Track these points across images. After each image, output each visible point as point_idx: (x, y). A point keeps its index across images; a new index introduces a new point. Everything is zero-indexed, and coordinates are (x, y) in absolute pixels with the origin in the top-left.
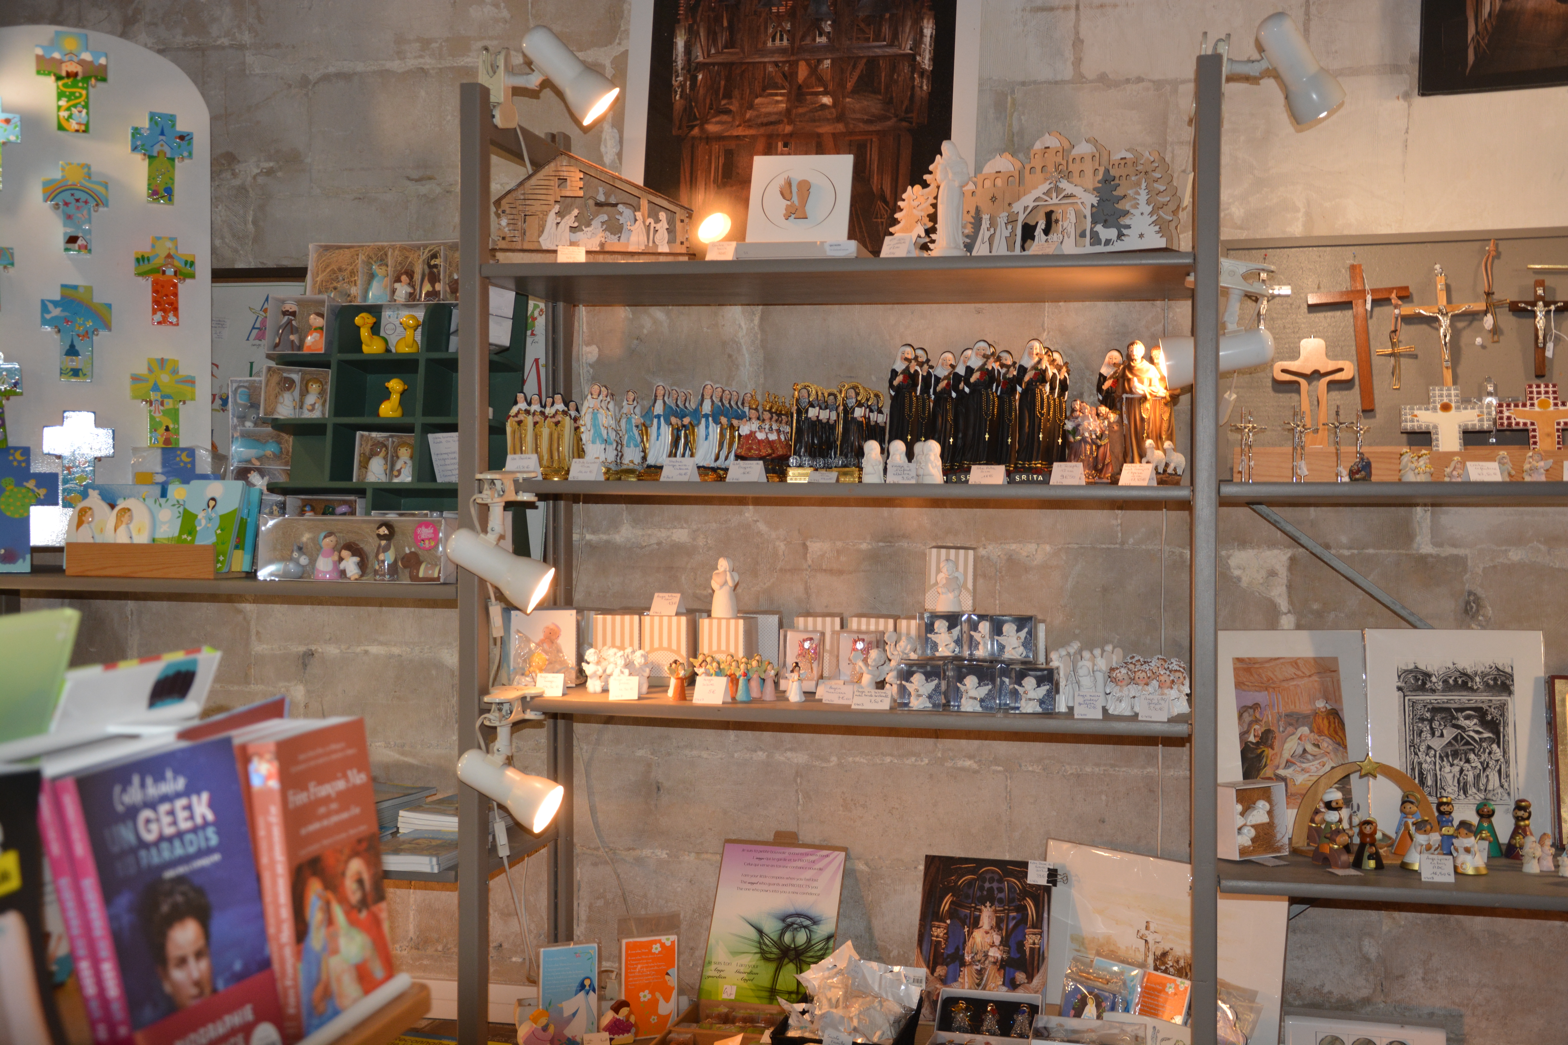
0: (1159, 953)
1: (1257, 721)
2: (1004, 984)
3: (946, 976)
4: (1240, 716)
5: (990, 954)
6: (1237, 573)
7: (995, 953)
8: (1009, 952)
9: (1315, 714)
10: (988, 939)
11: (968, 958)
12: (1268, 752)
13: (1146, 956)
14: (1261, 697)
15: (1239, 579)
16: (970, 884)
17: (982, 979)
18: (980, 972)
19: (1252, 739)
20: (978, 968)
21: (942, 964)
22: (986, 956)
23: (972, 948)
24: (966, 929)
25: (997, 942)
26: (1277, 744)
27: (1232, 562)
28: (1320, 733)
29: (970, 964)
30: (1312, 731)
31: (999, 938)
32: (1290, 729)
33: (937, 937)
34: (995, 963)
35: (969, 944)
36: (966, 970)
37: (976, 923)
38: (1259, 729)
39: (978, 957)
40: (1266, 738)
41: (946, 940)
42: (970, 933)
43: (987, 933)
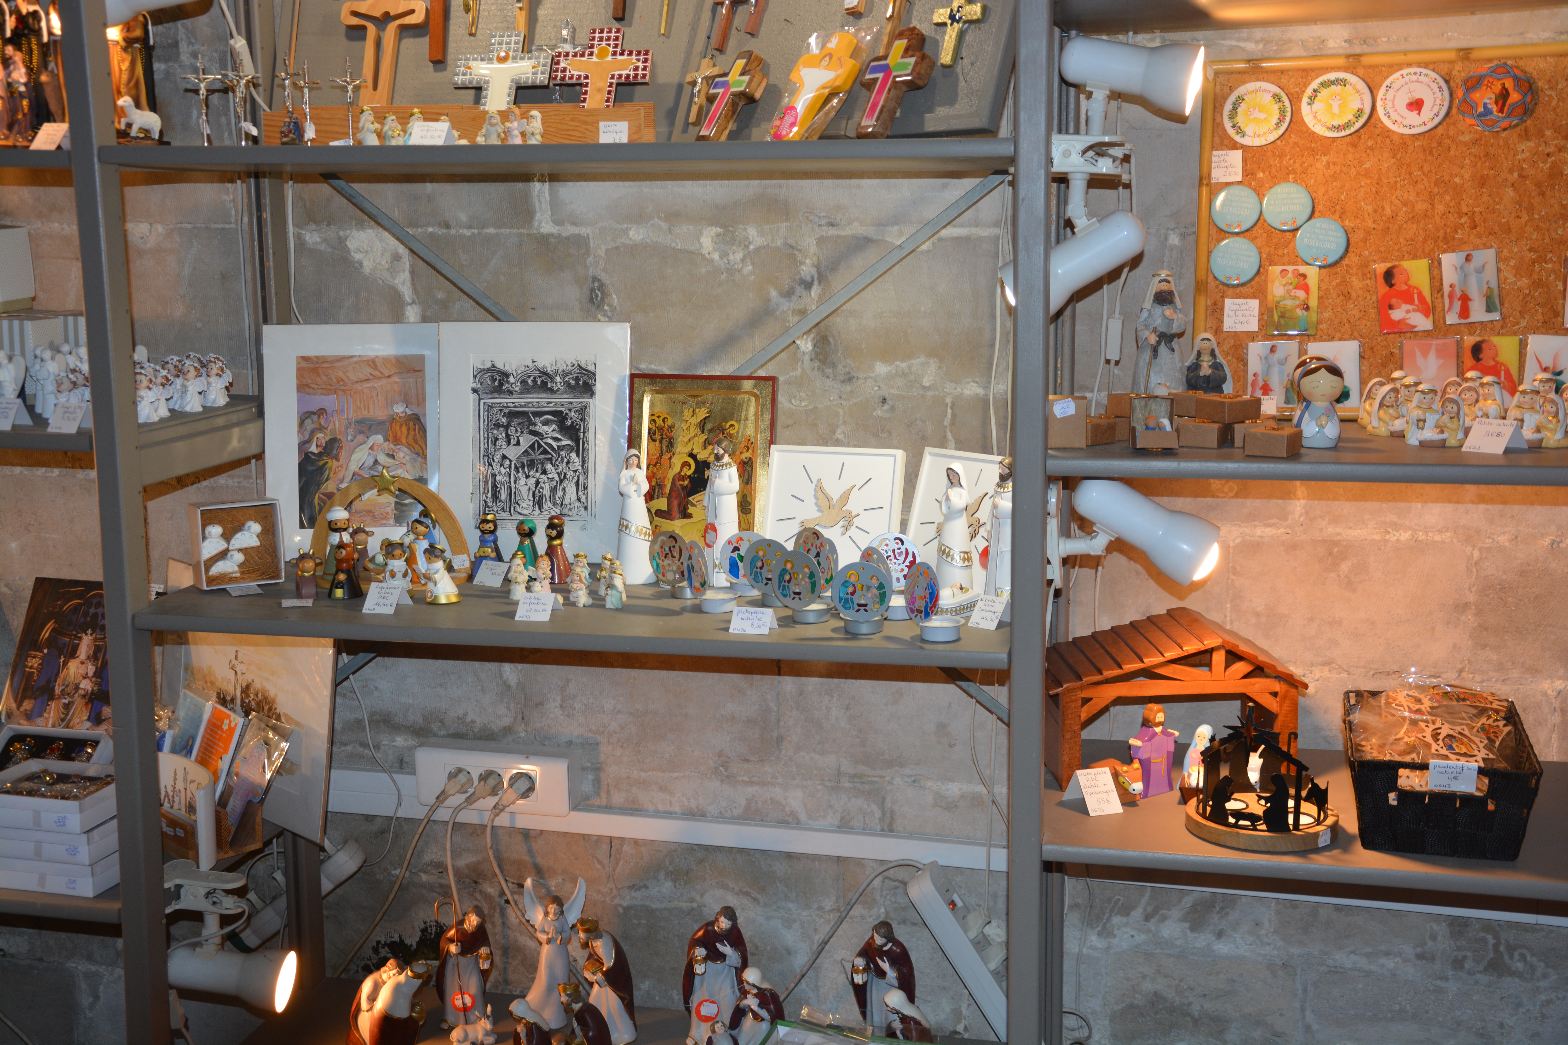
0: (244, 685)
1: (321, 429)
2: (89, 720)
3: (32, 711)
4: (301, 423)
5: (81, 686)
6: (358, 256)
7: (86, 685)
8: (100, 685)
9: (393, 420)
10: (82, 671)
11: (58, 690)
12: (333, 464)
13: (236, 688)
14: (327, 401)
15: (361, 264)
16: (76, 608)
17: (67, 714)
18: (67, 707)
19: (313, 449)
20: (66, 701)
21: (30, 698)
22: (77, 688)
23: (65, 680)
24: (62, 659)
25: (91, 674)
26: (343, 454)
27: (351, 244)
28: (397, 441)
29: (59, 698)
30: (386, 439)
31: (94, 668)
32: (360, 438)
33: (31, 667)
34: (84, 696)
35: (62, 675)
36: (53, 705)
37: (72, 653)
38: (322, 437)
39: (68, 690)
40: (331, 448)
41: (39, 671)
42: (65, 663)
43: (82, 663)
